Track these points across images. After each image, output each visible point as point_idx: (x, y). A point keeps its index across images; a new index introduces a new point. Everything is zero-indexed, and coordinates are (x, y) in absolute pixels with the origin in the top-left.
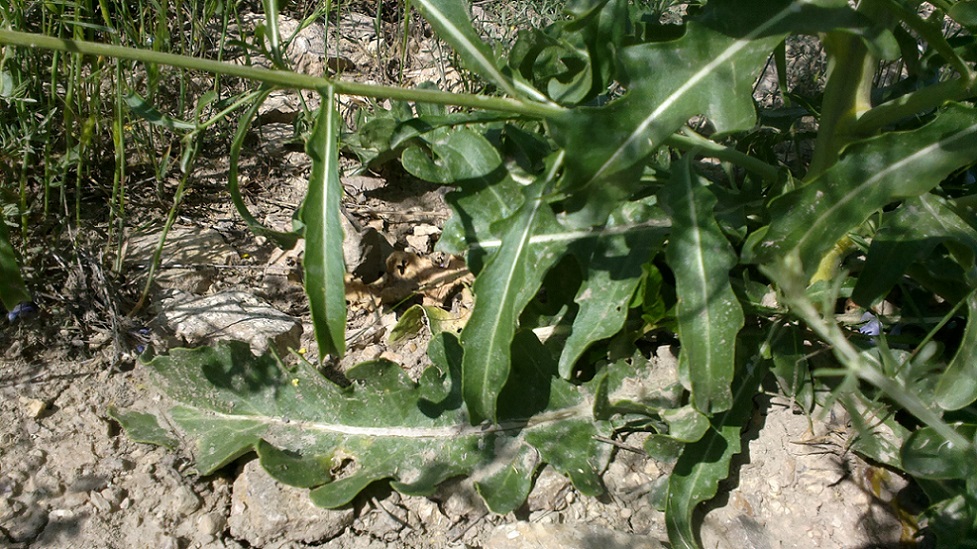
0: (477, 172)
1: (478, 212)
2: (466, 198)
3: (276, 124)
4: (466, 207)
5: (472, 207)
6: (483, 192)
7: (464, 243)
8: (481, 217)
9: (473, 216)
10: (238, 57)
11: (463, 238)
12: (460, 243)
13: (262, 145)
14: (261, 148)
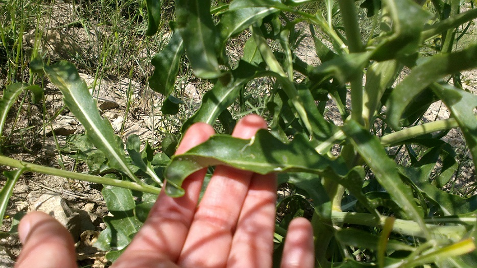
0: (122, 209)
1: (122, 230)
2: (115, 221)
3: (59, 136)
4: (115, 226)
5: (118, 226)
6: (124, 219)
7: (109, 246)
8: (122, 232)
9: (118, 230)
10: (55, 94)
11: (109, 243)
12: (107, 245)
13: (43, 150)
14: (42, 152)
